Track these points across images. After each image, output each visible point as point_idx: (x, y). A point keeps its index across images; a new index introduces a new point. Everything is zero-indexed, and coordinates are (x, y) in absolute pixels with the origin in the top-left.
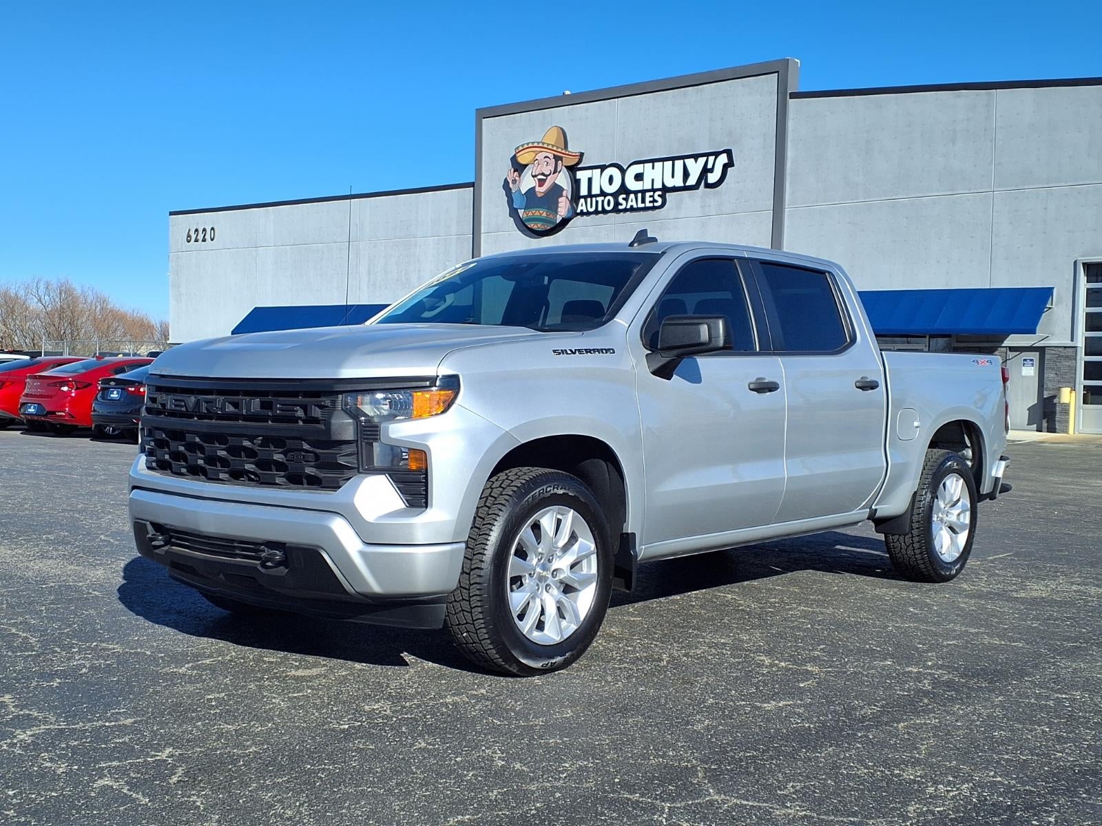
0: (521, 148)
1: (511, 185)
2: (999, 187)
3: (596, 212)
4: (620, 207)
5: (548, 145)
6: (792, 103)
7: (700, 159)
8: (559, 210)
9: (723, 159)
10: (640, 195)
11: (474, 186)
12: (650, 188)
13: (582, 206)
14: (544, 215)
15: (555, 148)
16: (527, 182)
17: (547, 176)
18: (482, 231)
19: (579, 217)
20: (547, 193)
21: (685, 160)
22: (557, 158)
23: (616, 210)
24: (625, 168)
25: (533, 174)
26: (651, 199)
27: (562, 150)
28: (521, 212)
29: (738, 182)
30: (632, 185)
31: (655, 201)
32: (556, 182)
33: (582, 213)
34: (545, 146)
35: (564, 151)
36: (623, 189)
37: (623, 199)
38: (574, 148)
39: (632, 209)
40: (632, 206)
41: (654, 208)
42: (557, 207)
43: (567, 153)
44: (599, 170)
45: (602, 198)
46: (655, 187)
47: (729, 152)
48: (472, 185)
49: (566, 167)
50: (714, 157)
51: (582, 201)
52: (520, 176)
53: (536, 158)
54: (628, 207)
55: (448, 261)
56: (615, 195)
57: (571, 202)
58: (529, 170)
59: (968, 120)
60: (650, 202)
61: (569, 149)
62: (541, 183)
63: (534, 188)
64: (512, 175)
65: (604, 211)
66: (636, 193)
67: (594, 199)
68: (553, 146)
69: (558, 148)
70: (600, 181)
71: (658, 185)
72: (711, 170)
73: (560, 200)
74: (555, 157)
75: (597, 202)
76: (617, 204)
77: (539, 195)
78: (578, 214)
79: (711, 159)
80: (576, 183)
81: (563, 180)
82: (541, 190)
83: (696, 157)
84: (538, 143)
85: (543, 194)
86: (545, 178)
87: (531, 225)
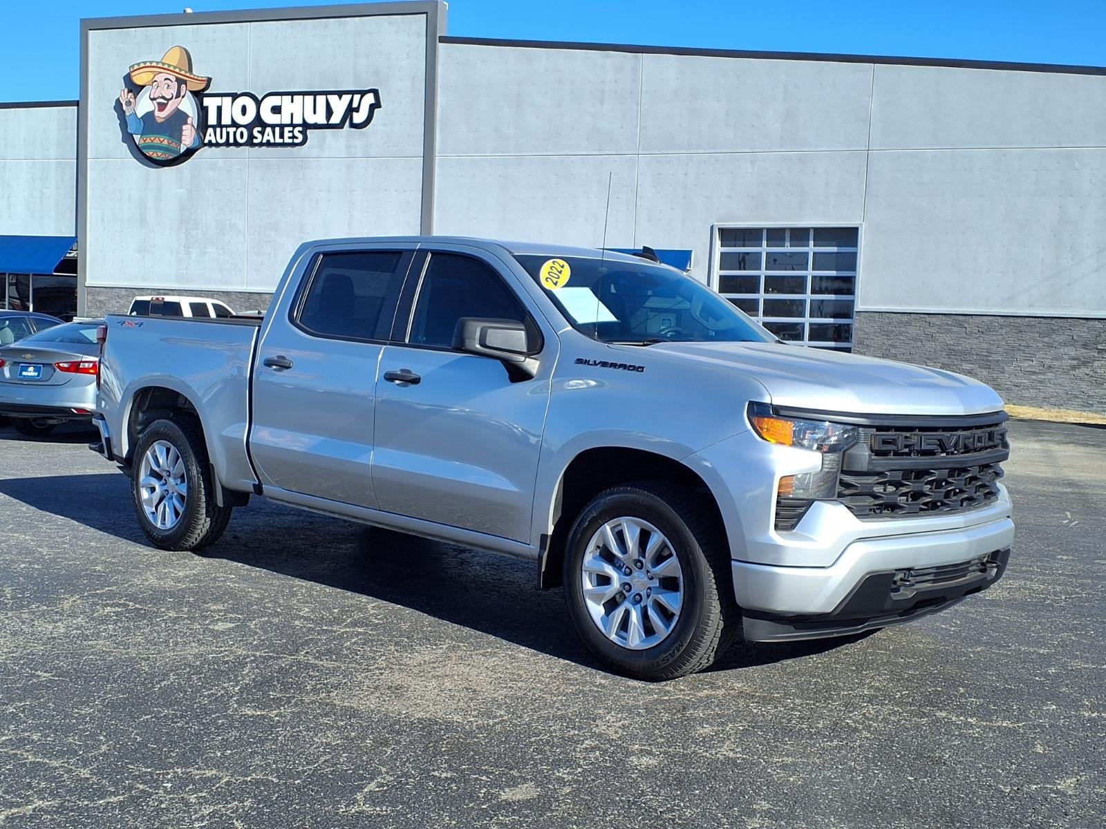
0: (136, 67)
1: (124, 107)
2: (643, 150)
3: (227, 144)
4: (255, 141)
5: (169, 65)
6: (442, 48)
7: (344, 96)
8: (183, 138)
9: (369, 99)
10: (277, 130)
11: (78, 105)
12: (289, 122)
13: (210, 136)
14: (166, 142)
15: (177, 70)
16: (144, 105)
17: (168, 100)
18: (89, 157)
19: (206, 147)
20: (169, 119)
21: (328, 96)
22: (180, 82)
23: (250, 142)
24: (260, 99)
25: (152, 97)
26: (291, 135)
27: (186, 72)
28: (137, 138)
29: (385, 125)
30: (268, 117)
31: (294, 137)
32: (179, 107)
33: (210, 144)
34: (166, 66)
35: (188, 74)
36: (258, 121)
37: (258, 132)
38: (200, 71)
39: (268, 144)
40: (268, 141)
41: (293, 145)
42: (181, 135)
43: (192, 76)
44: (230, 98)
45: (234, 129)
46: (295, 122)
47: (375, 92)
48: (77, 103)
49: (191, 92)
50: (359, 96)
51: (210, 130)
52: (135, 98)
53: (155, 79)
54: (264, 141)
55: (46, 188)
56: (250, 127)
57: (197, 130)
58: (146, 93)
59: (616, 82)
60: (289, 138)
61: (194, 73)
62: (162, 107)
63: (152, 112)
64: (125, 96)
65: (236, 144)
66: (273, 127)
67: (224, 129)
68: (175, 67)
69: (181, 70)
70: (231, 111)
71: (298, 121)
72: (357, 110)
73: (184, 127)
74: (177, 80)
75: (228, 133)
76: (251, 137)
77: (159, 121)
78: (205, 145)
79: (357, 97)
80: (203, 111)
81: (188, 105)
82: (161, 116)
83: (340, 94)
84: (157, 63)
85: (163, 120)
86: (166, 102)
87: (149, 153)
